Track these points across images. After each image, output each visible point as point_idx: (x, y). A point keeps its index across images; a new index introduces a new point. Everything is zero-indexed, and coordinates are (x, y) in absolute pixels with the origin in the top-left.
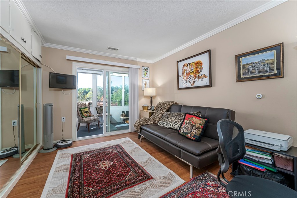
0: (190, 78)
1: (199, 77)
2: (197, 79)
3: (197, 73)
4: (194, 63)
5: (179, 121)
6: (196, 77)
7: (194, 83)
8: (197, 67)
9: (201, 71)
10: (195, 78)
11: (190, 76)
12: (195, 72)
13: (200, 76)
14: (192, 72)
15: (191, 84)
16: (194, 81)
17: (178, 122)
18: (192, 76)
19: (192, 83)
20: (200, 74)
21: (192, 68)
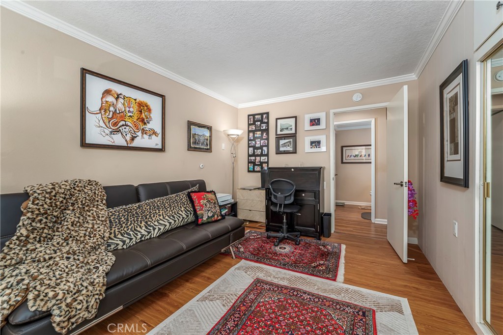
0: (123, 127)
1: (144, 132)
2: (139, 134)
3: (140, 123)
4: (135, 100)
5: (182, 209)
6: (137, 129)
7: (133, 139)
8: (141, 111)
9: (148, 123)
10: (135, 130)
11: (124, 123)
12: (137, 120)
13: (147, 130)
14: (130, 116)
15: (126, 140)
16: (134, 135)
17: (180, 212)
18: (129, 124)
19: (128, 137)
20: (146, 126)
21: (129, 108)
